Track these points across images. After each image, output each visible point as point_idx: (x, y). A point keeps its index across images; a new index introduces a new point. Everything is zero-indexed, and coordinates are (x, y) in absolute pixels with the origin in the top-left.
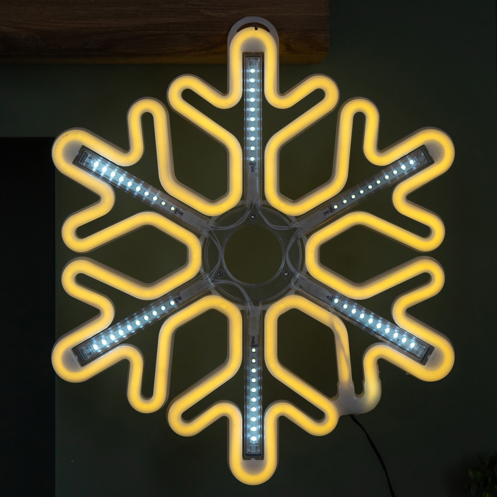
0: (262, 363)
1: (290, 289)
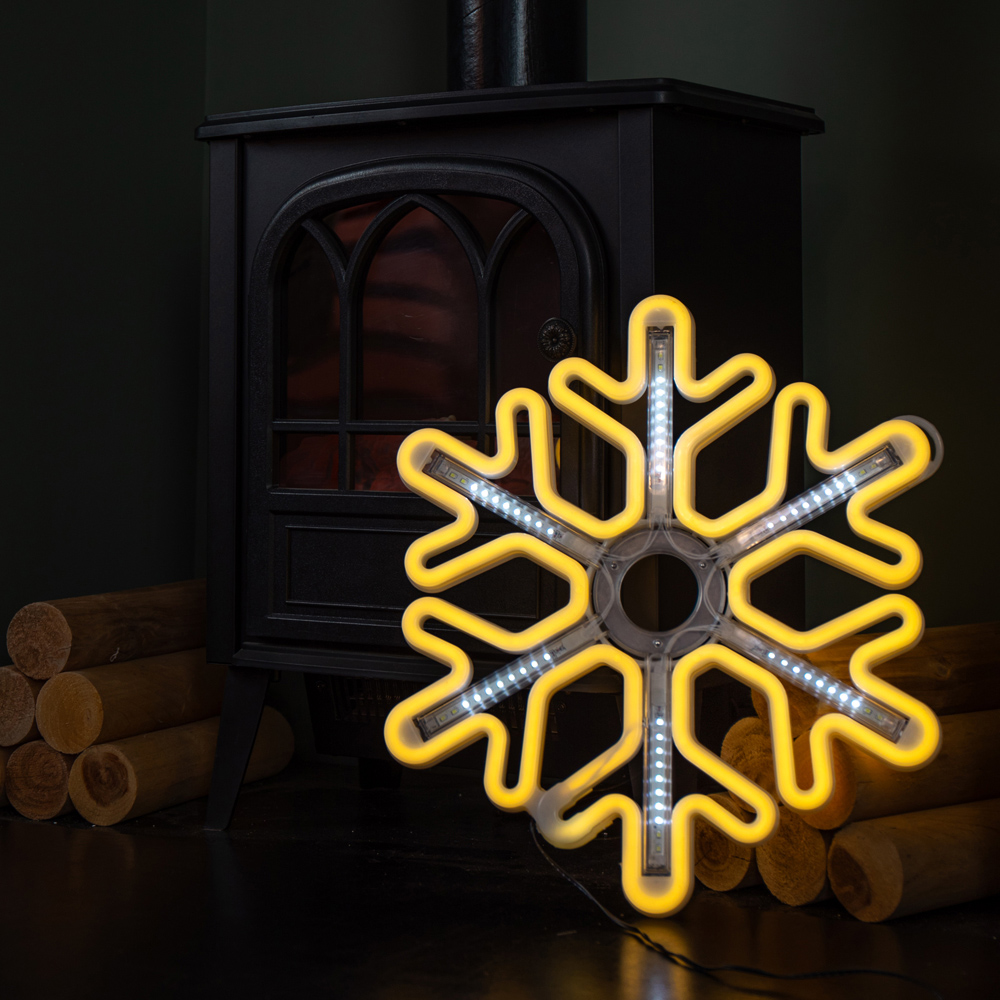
0: (536, 675)
1: (642, 659)
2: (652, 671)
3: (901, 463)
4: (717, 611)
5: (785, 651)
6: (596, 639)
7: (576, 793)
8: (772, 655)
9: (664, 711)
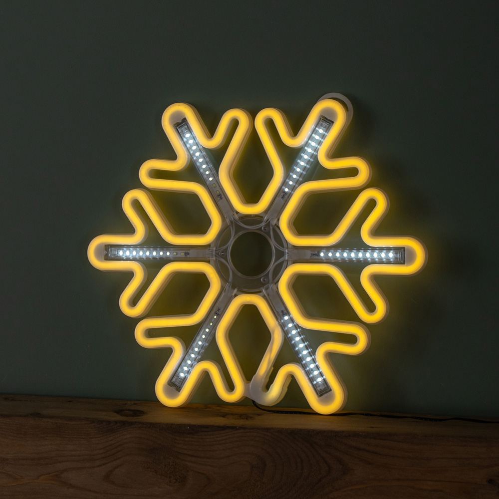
0: (214, 329)
1: (260, 292)
2: (268, 295)
3: (333, 122)
4: (283, 247)
5: (328, 248)
6: (233, 295)
7: (265, 375)
8: (322, 254)
9: (285, 312)
